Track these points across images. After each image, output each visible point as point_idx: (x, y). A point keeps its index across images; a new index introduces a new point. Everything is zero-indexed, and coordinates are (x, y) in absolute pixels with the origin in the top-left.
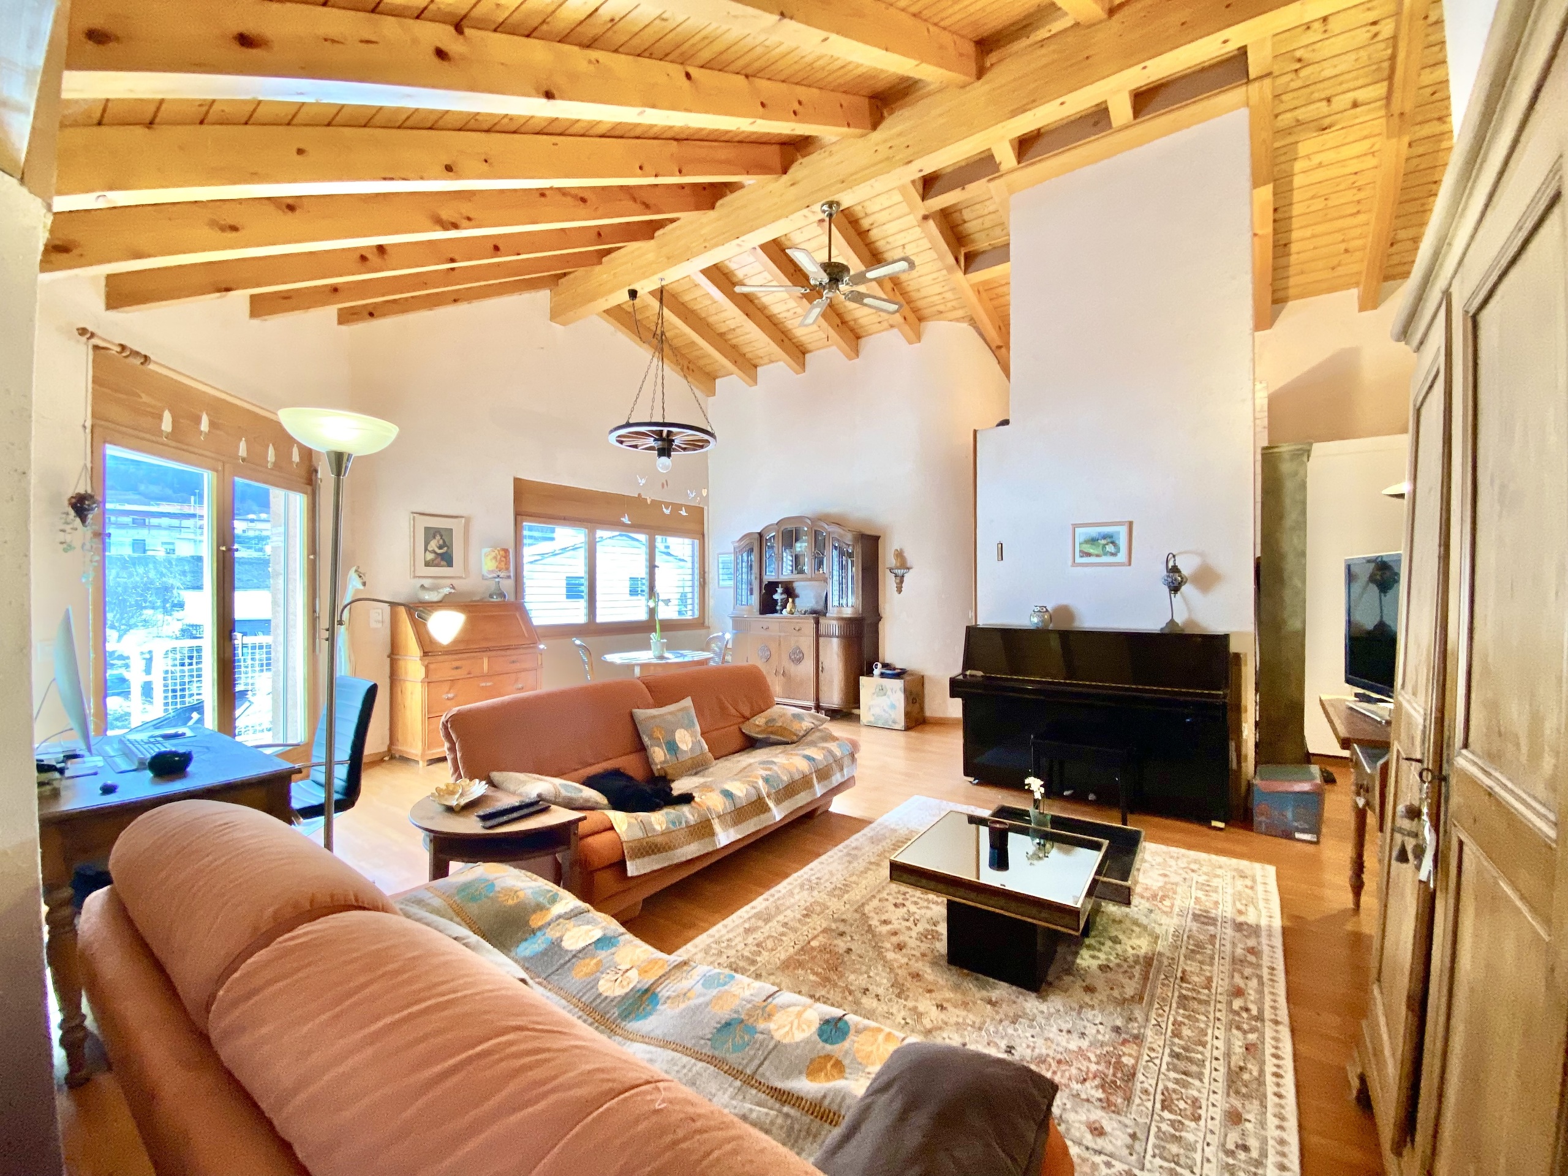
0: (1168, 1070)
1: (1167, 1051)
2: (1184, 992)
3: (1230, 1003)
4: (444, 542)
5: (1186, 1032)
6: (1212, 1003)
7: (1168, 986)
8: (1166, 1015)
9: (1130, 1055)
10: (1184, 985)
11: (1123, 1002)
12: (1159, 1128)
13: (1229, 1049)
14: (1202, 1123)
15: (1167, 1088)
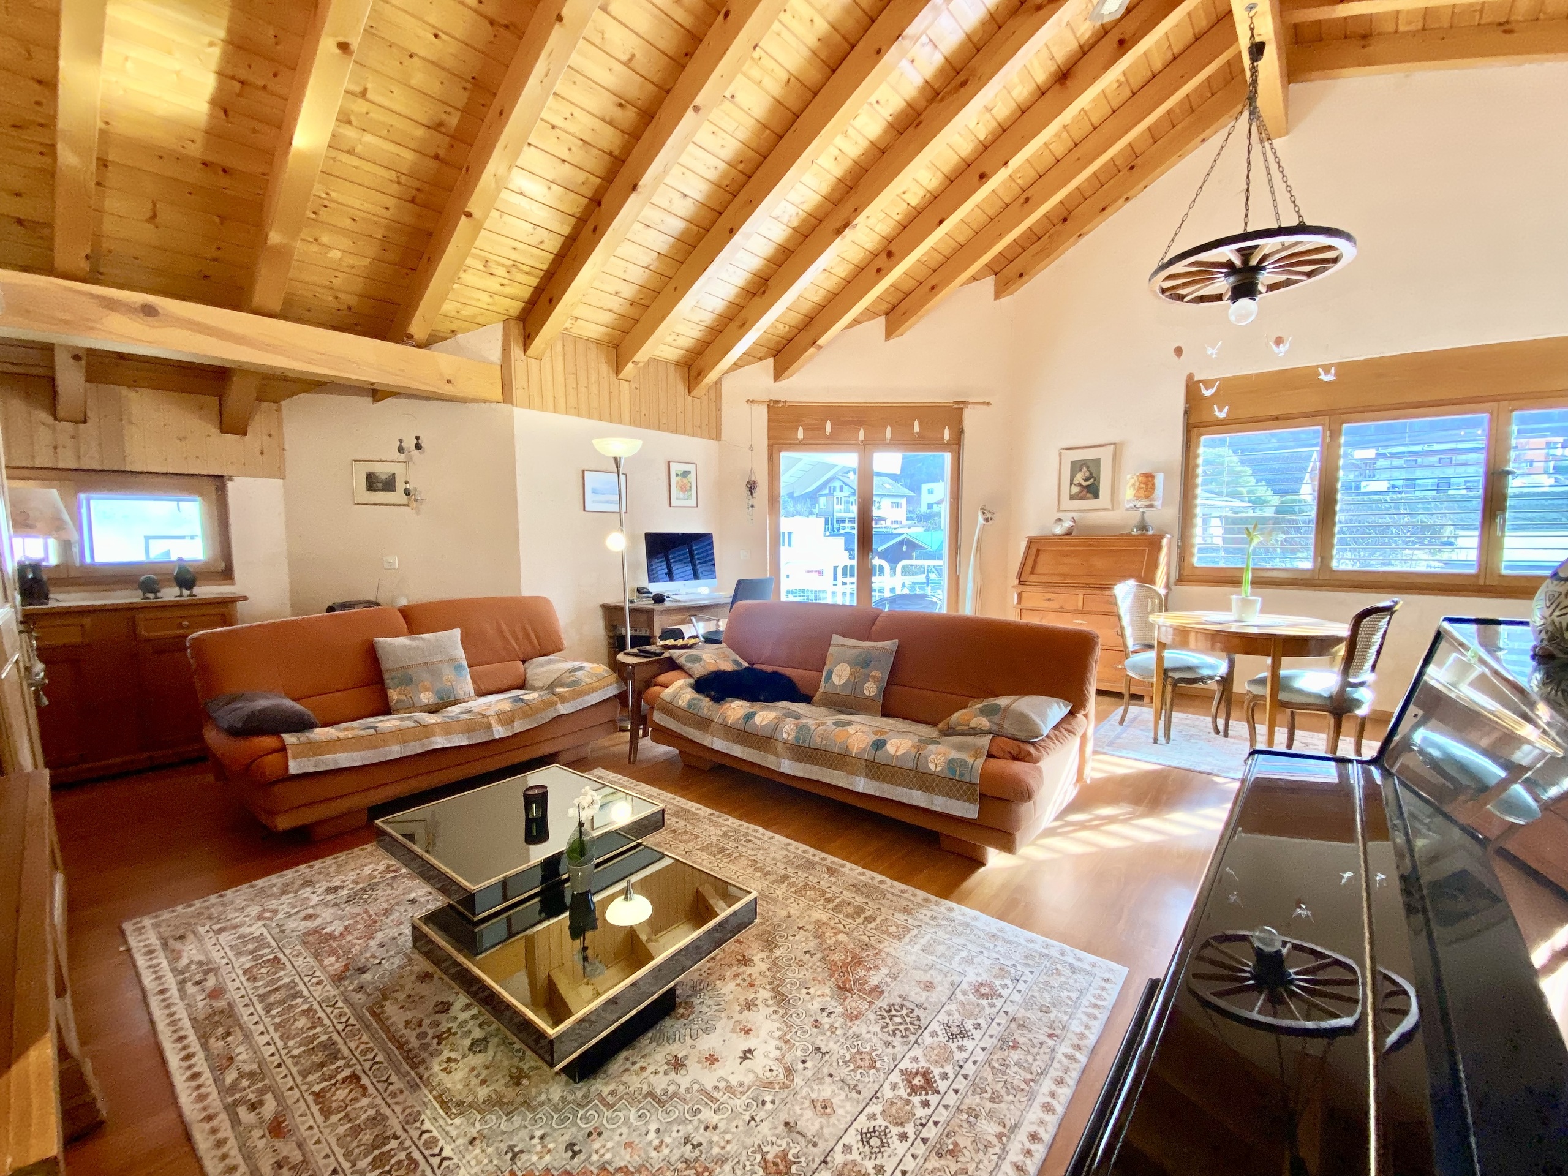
0: (293, 981)
1: (306, 993)
2: (341, 1063)
3: (279, 1099)
4: (1091, 474)
5: (302, 1022)
6: (299, 1079)
7: (364, 1053)
8: (335, 1022)
9: (332, 965)
10: (347, 1072)
11: (385, 994)
12: (270, 947)
13: (250, 1043)
14: (240, 972)
15: (283, 969)
